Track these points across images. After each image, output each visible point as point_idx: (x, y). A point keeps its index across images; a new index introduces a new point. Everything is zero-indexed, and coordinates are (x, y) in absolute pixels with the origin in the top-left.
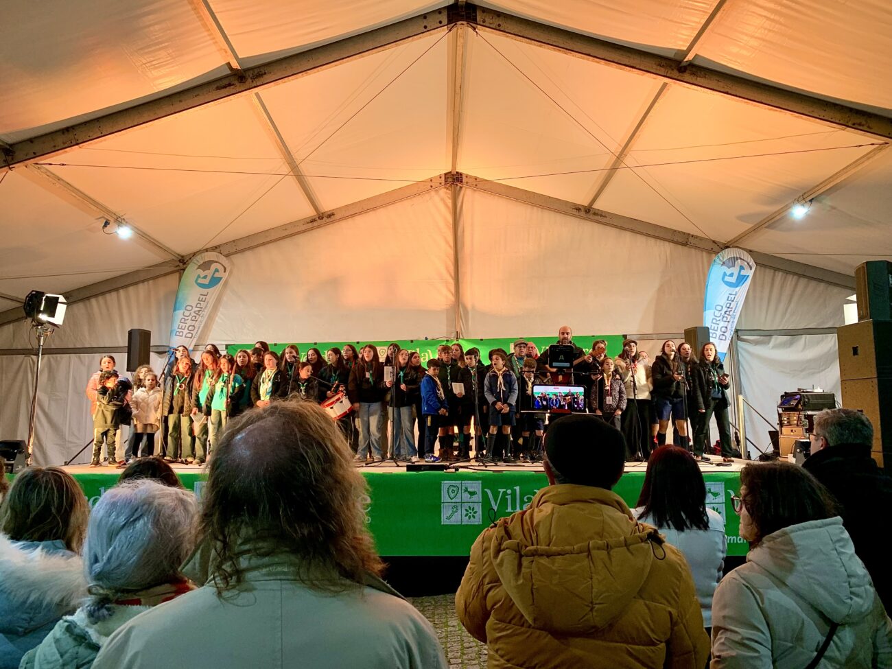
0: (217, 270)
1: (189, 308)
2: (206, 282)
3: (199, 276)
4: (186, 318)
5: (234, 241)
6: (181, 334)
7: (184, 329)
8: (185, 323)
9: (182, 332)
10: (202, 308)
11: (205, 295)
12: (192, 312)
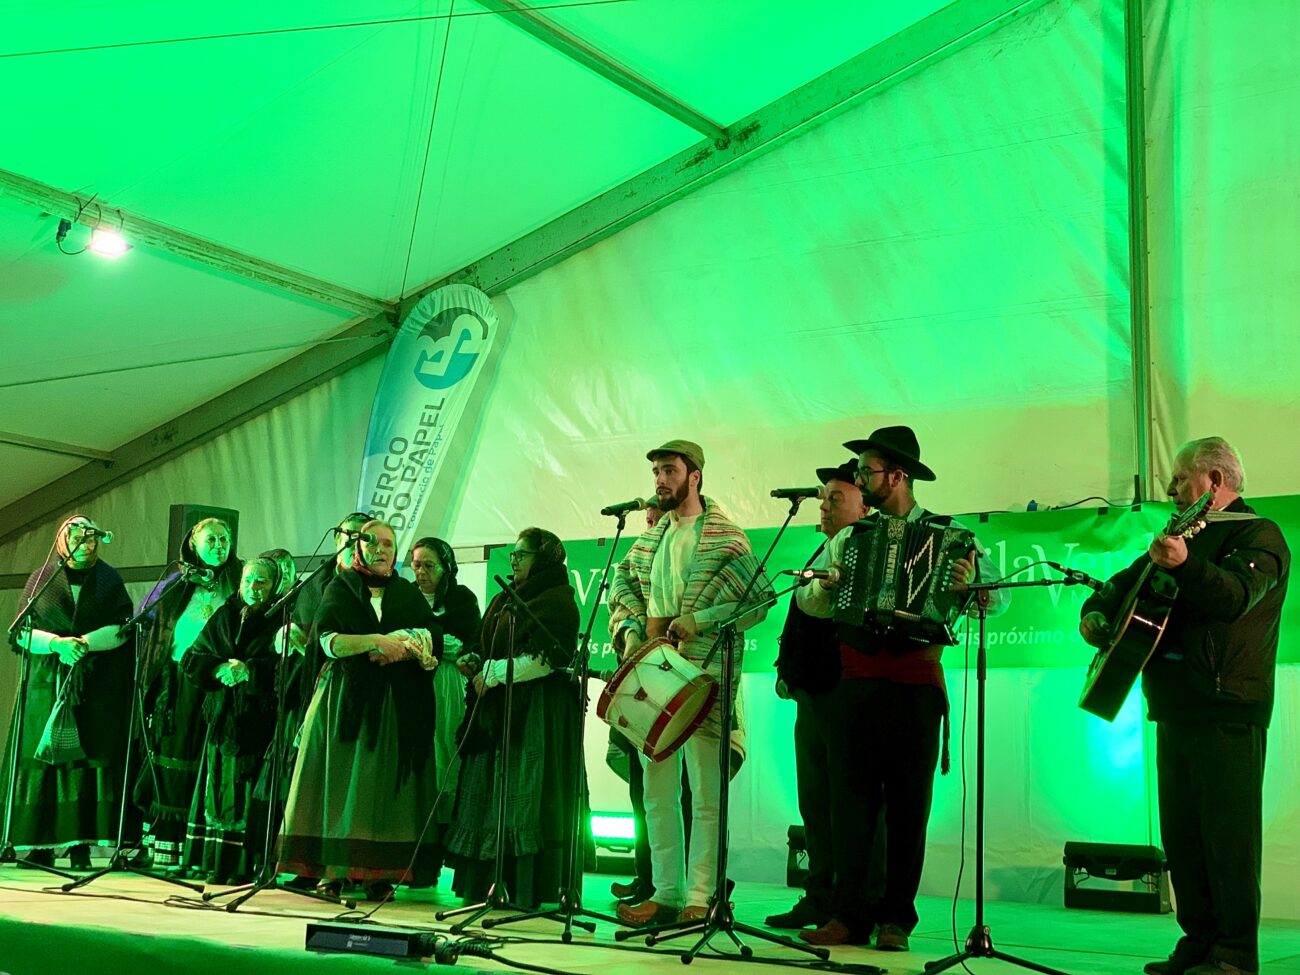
0: (466, 335)
1: (399, 446)
2: (439, 369)
3: (424, 357)
4: (392, 474)
7: (385, 506)
8: (392, 489)
9: (382, 514)
10: (428, 444)
11: (440, 408)
12: (406, 456)
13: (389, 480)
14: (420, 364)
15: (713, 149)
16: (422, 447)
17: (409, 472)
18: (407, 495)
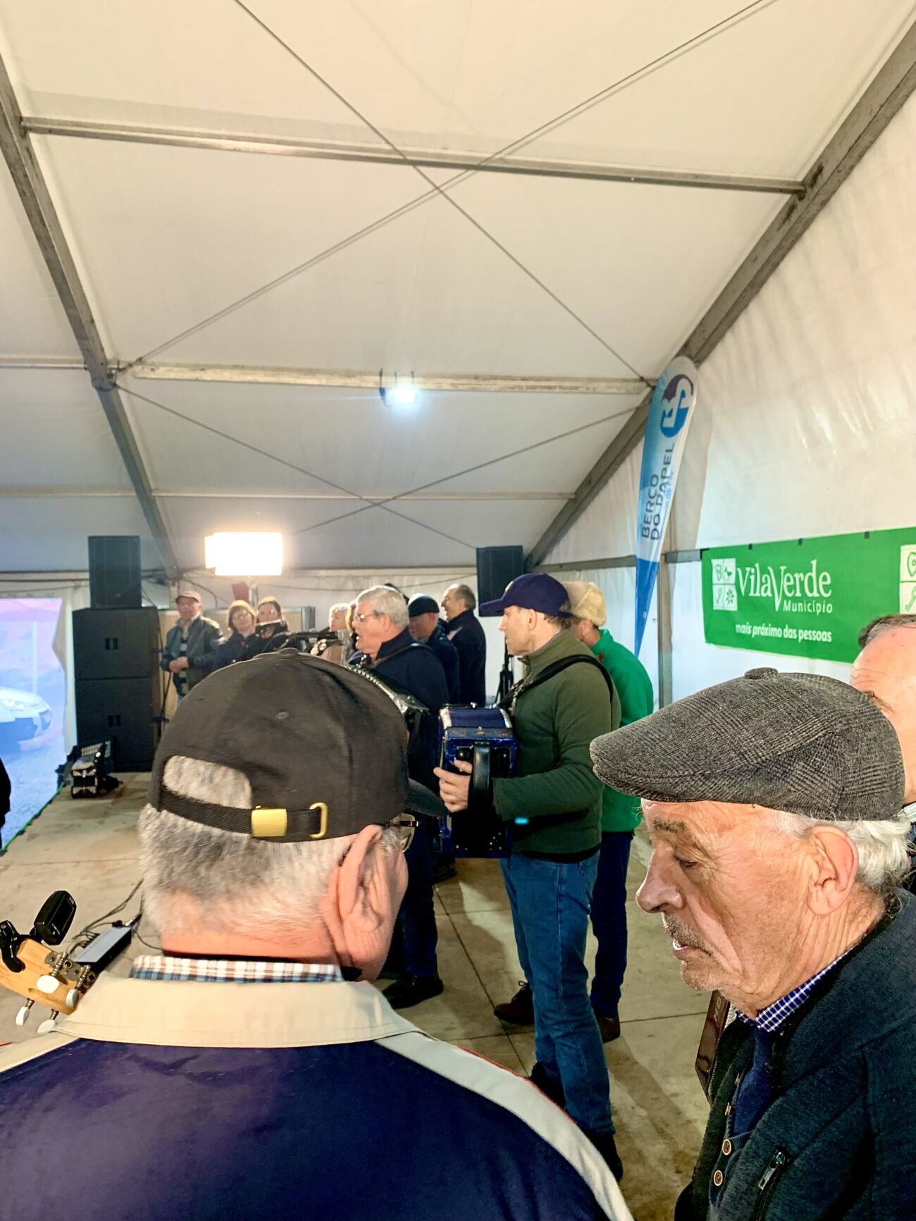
0: (683, 394)
1: (654, 481)
2: (670, 422)
3: (664, 415)
4: (653, 501)
6: (647, 532)
7: (650, 523)
8: (651, 511)
9: (648, 529)
10: (668, 477)
11: (671, 451)
12: (658, 487)
13: (652, 505)
14: (662, 421)
15: (797, 202)
16: (666, 480)
17: (660, 499)
18: (658, 515)
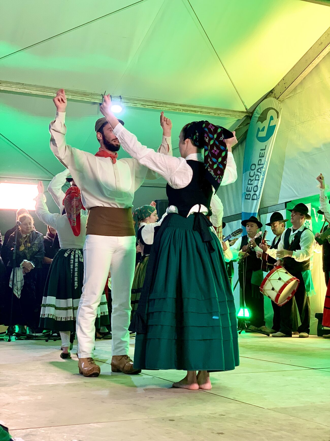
0: (272, 118)
1: (253, 167)
3: (259, 130)
4: (252, 178)
5: (283, 79)
6: (249, 196)
7: (251, 191)
8: (252, 184)
10: (263, 164)
11: (265, 149)
12: (256, 171)
13: (251, 181)
14: (258, 133)
16: (261, 166)
17: (257, 177)
18: (257, 186)
